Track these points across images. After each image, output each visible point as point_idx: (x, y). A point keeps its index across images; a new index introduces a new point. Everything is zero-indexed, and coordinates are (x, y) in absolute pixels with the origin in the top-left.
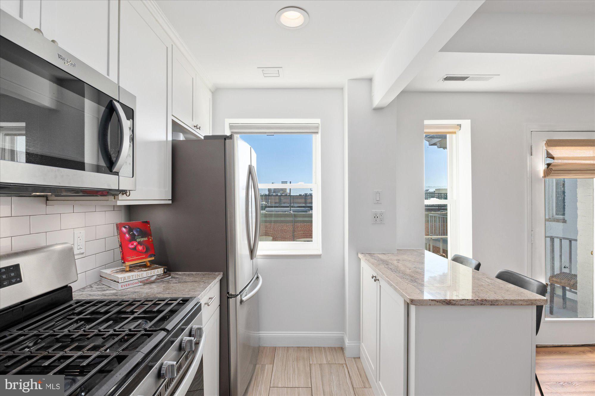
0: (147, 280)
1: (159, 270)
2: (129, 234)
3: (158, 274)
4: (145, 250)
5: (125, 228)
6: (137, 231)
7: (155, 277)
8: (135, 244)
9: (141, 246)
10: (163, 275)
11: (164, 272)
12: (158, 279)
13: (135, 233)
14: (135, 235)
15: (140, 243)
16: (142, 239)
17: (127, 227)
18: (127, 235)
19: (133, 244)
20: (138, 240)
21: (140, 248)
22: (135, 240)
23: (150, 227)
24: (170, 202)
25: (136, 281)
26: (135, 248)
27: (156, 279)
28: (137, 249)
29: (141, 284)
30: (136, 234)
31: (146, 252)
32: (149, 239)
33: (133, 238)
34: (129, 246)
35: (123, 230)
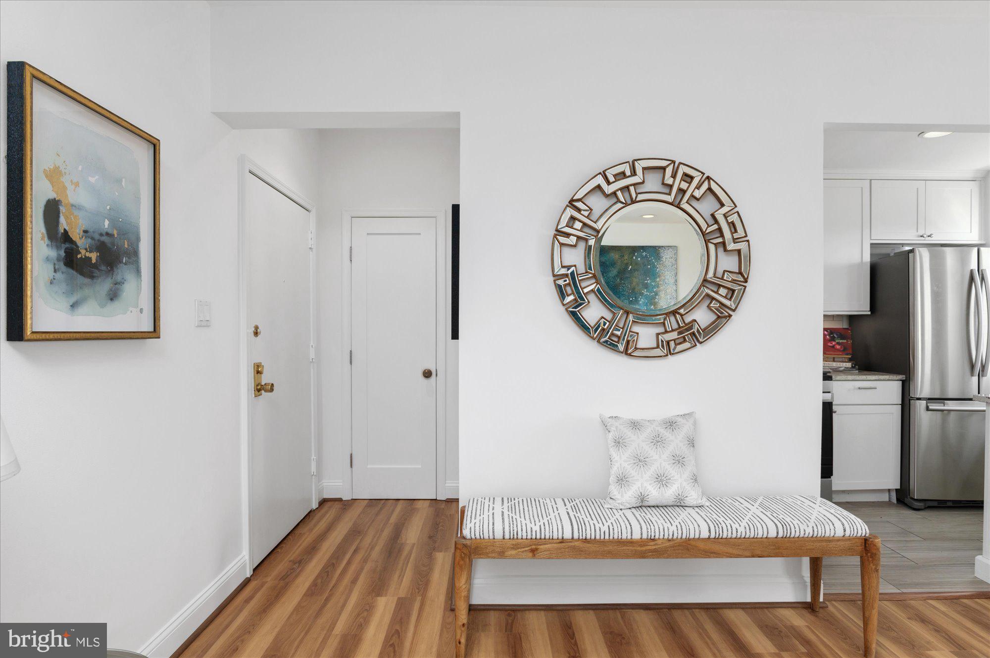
0: (835, 369)
1: (847, 364)
2: (830, 336)
3: (845, 366)
4: (842, 349)
5: (827, 331)
6: (837, 335)
7: (843, 368)
8: (833, 343)
10: (850, 369)
11: (852, 367)
12: (846, 370)
13: (835, 335)
14: (835, 337)
15: (838, 344)
16: (841, 341)
17: (829, 331)
18: (828, 337)
19: (831, 343)
20: (837, 341)
21: (838, 347)
22: (834, 341)
23: (850, 332)
24: (869, 313)
25: (827, 368)
26: (833, 347)
27: (844, 370)
28: (835, 347)
32: (847, 341)
33: (833, 339)
34: (829, 344)
35: (825, 332)
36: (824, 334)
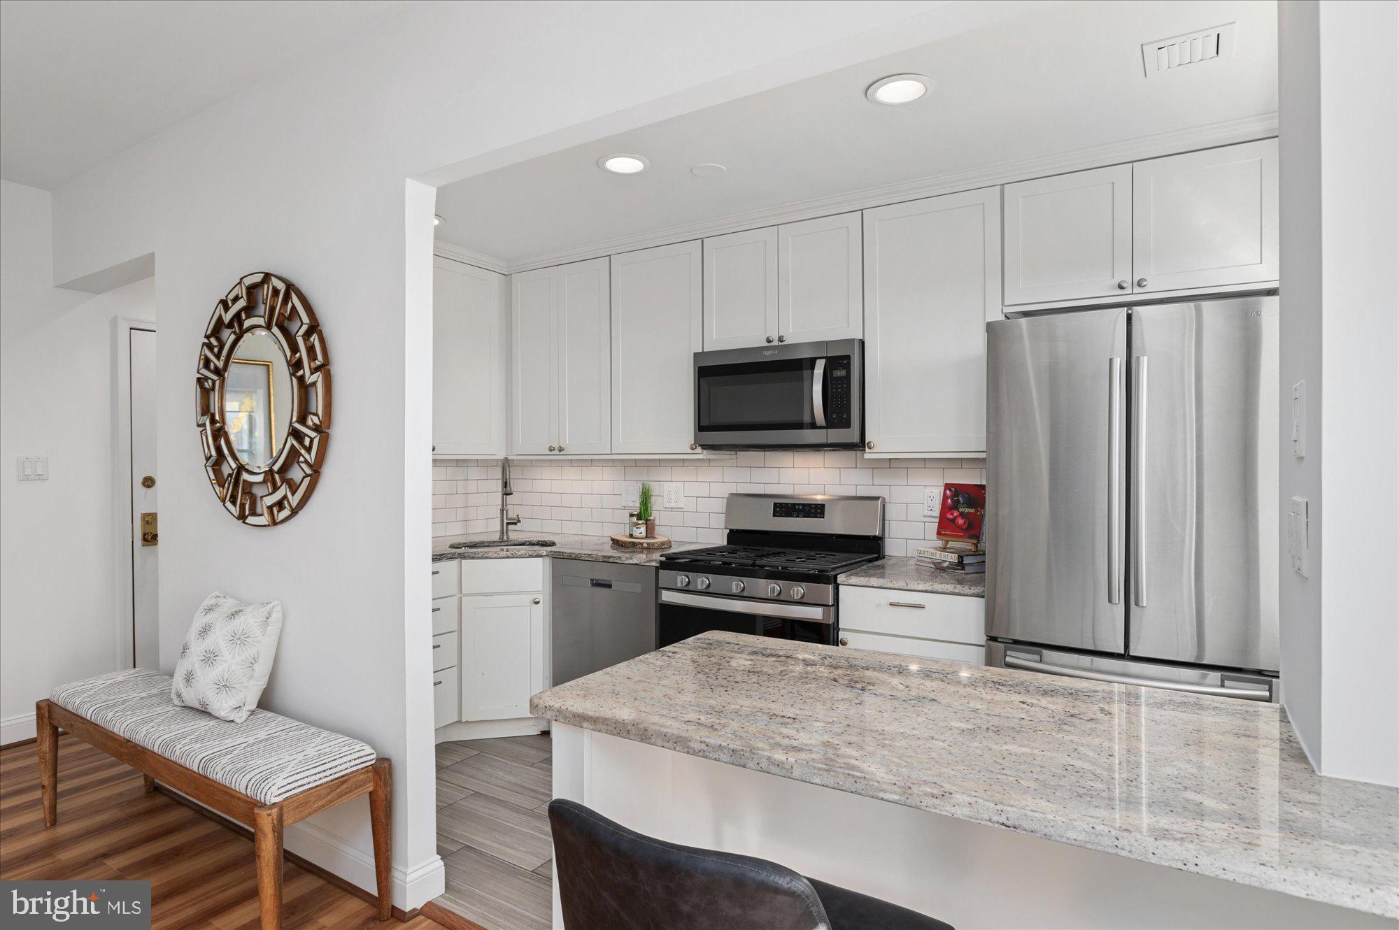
0: (939, 563)
2: (952, 500)
3: (951, 560)
4: (965, 526)
5: (950, 490)
6: (963, 498)
7: (945, 564)
8: (955, 514)
9: (963, 518)
10: (955, 565)
11: (958, 562)
12: (950, 568)
13: (960, 499)
14: (960, 503)
15: (962, 515)
16: (967, 510)
17: (953, 489)
18: (949, 501)
19: (952, 514)
20: (961, 510)
21: (960, 521)
22: (957, 509)
23: (985, 494)
25: (929, 560)
26: (954, 520)
27: (948, 567)
28: (956, 522)
29: (933, 566)
30: (962, 502)
31: (966, 529)
32: (977, 511)
33: (955, 506)
34: (949, 516)
35: (948, 492)
36: (945, 494)
